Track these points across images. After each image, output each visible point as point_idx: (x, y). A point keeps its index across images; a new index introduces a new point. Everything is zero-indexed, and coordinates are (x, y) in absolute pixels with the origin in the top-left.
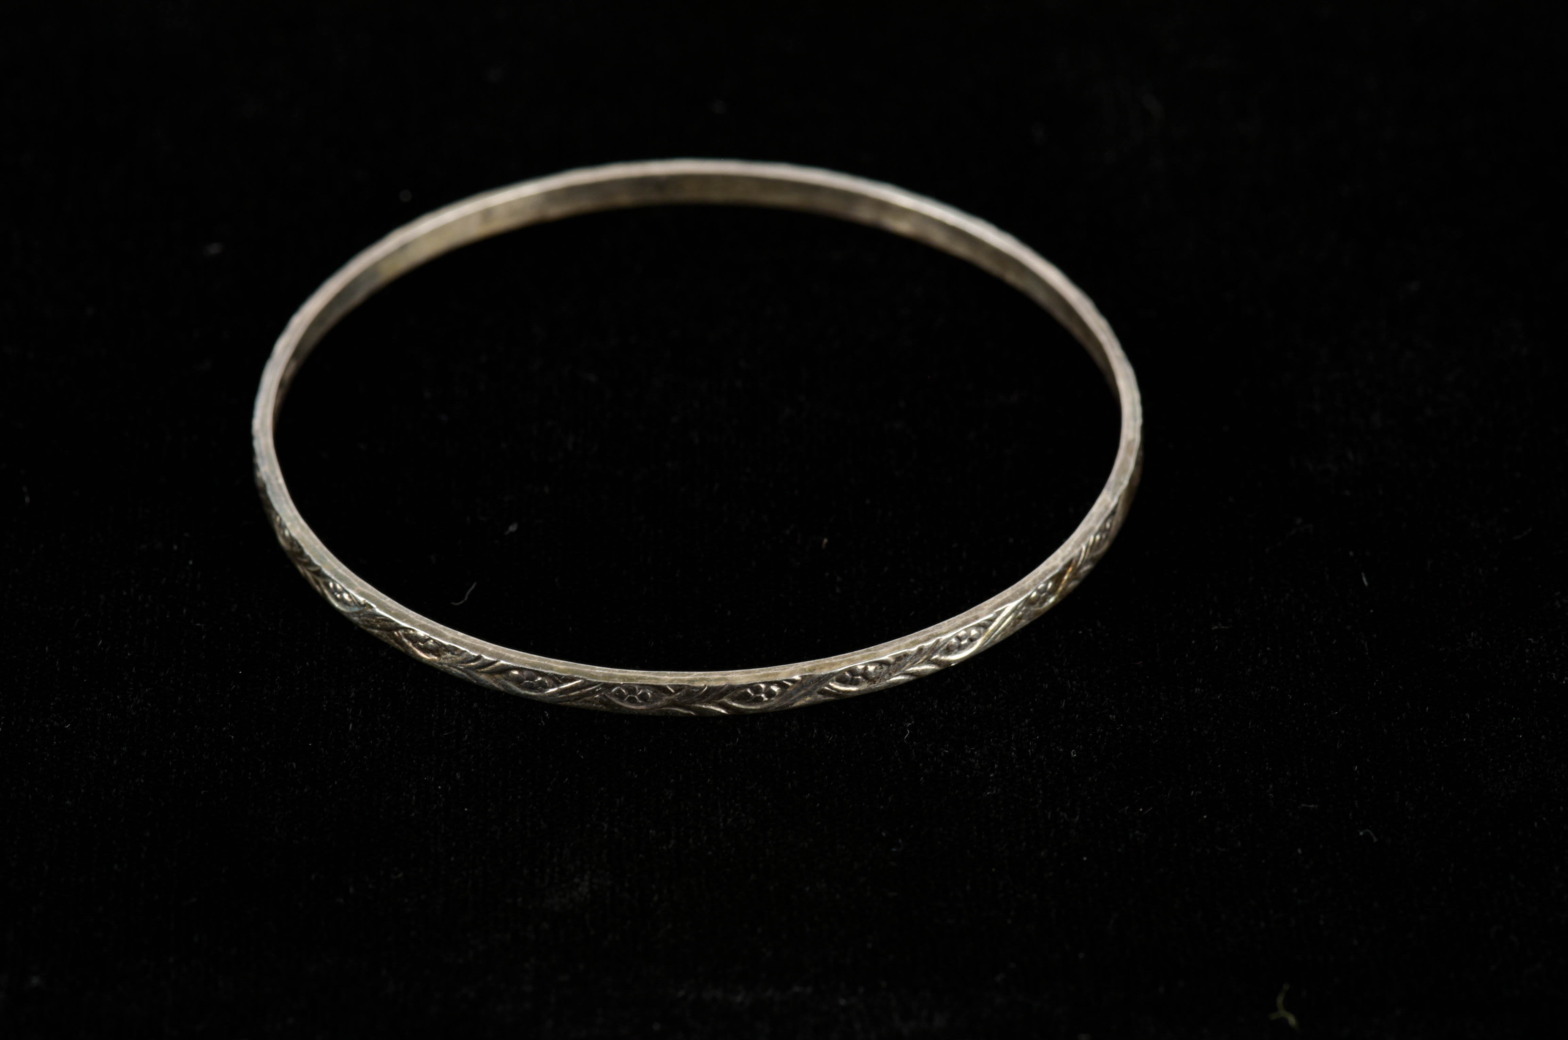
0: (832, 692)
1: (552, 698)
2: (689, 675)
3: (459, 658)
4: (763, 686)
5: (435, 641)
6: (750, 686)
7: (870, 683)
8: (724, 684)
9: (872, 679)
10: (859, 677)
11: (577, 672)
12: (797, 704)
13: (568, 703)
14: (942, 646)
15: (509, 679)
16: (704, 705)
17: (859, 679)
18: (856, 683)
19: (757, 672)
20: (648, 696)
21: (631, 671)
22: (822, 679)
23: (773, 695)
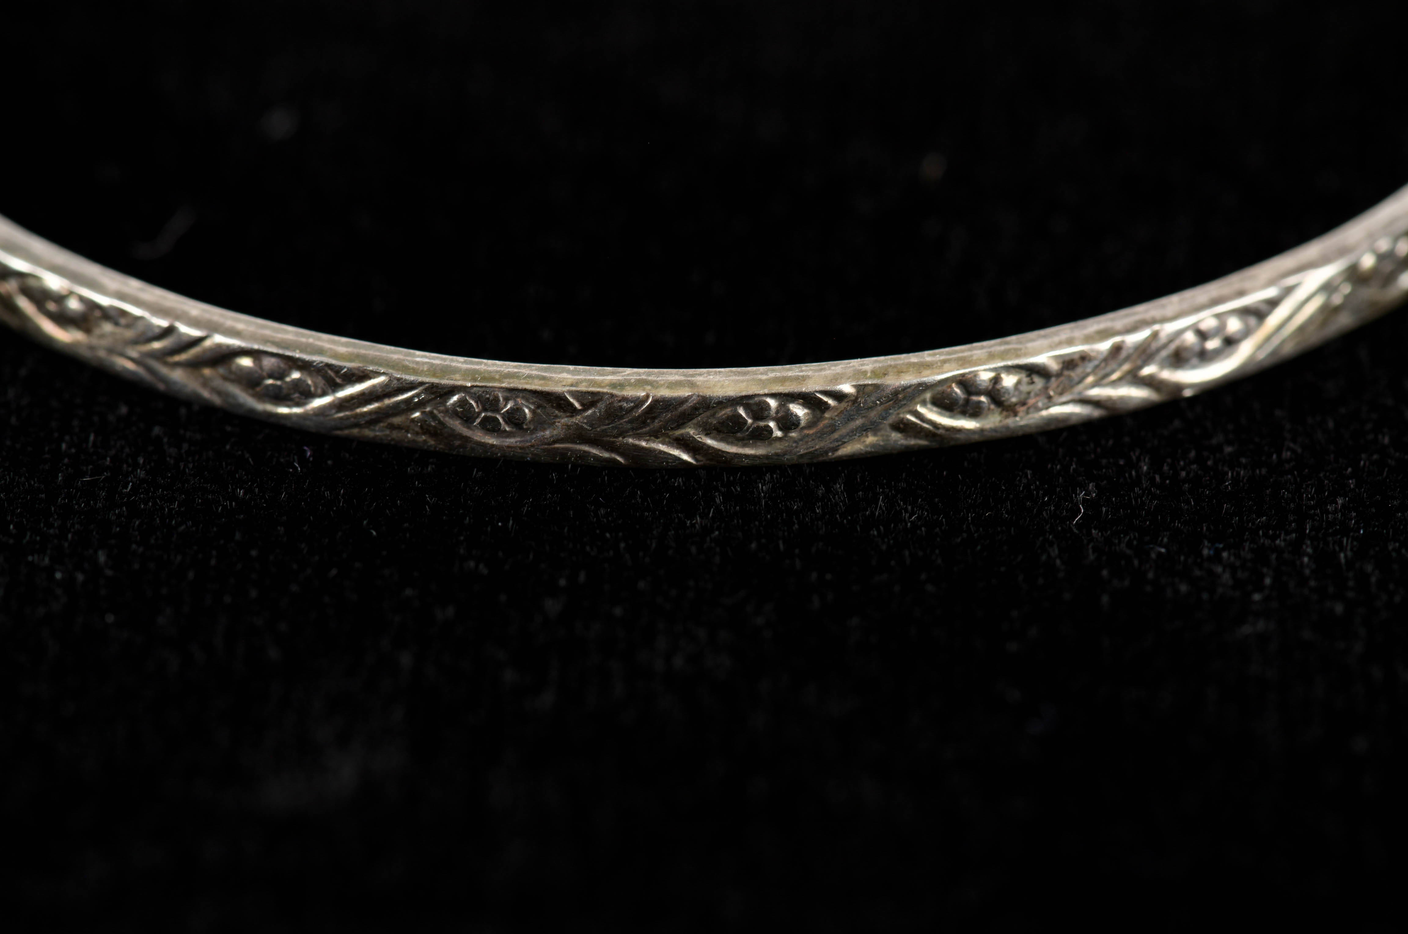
0: (922, 428)
1: (321, 419)
2: (613, 373)
3: (129, 334)
4: (773, 403)
5: (82, 299)
6: (743, 400)
7: (1005, 413)
8: (687, 394)
9: (1010, 406)
10: (983, 399)
11: (373, 361)
12: (849, 449)
13: (355, 431)
14: (1165, 346)
15: (233, 377)
16: (645, 440)
17: (983, 402)
18: (974, 411)
19: (762, 374)
20: (525, 414)
21: (490, 362)
22: (900, 396)
23: (794, 424)
